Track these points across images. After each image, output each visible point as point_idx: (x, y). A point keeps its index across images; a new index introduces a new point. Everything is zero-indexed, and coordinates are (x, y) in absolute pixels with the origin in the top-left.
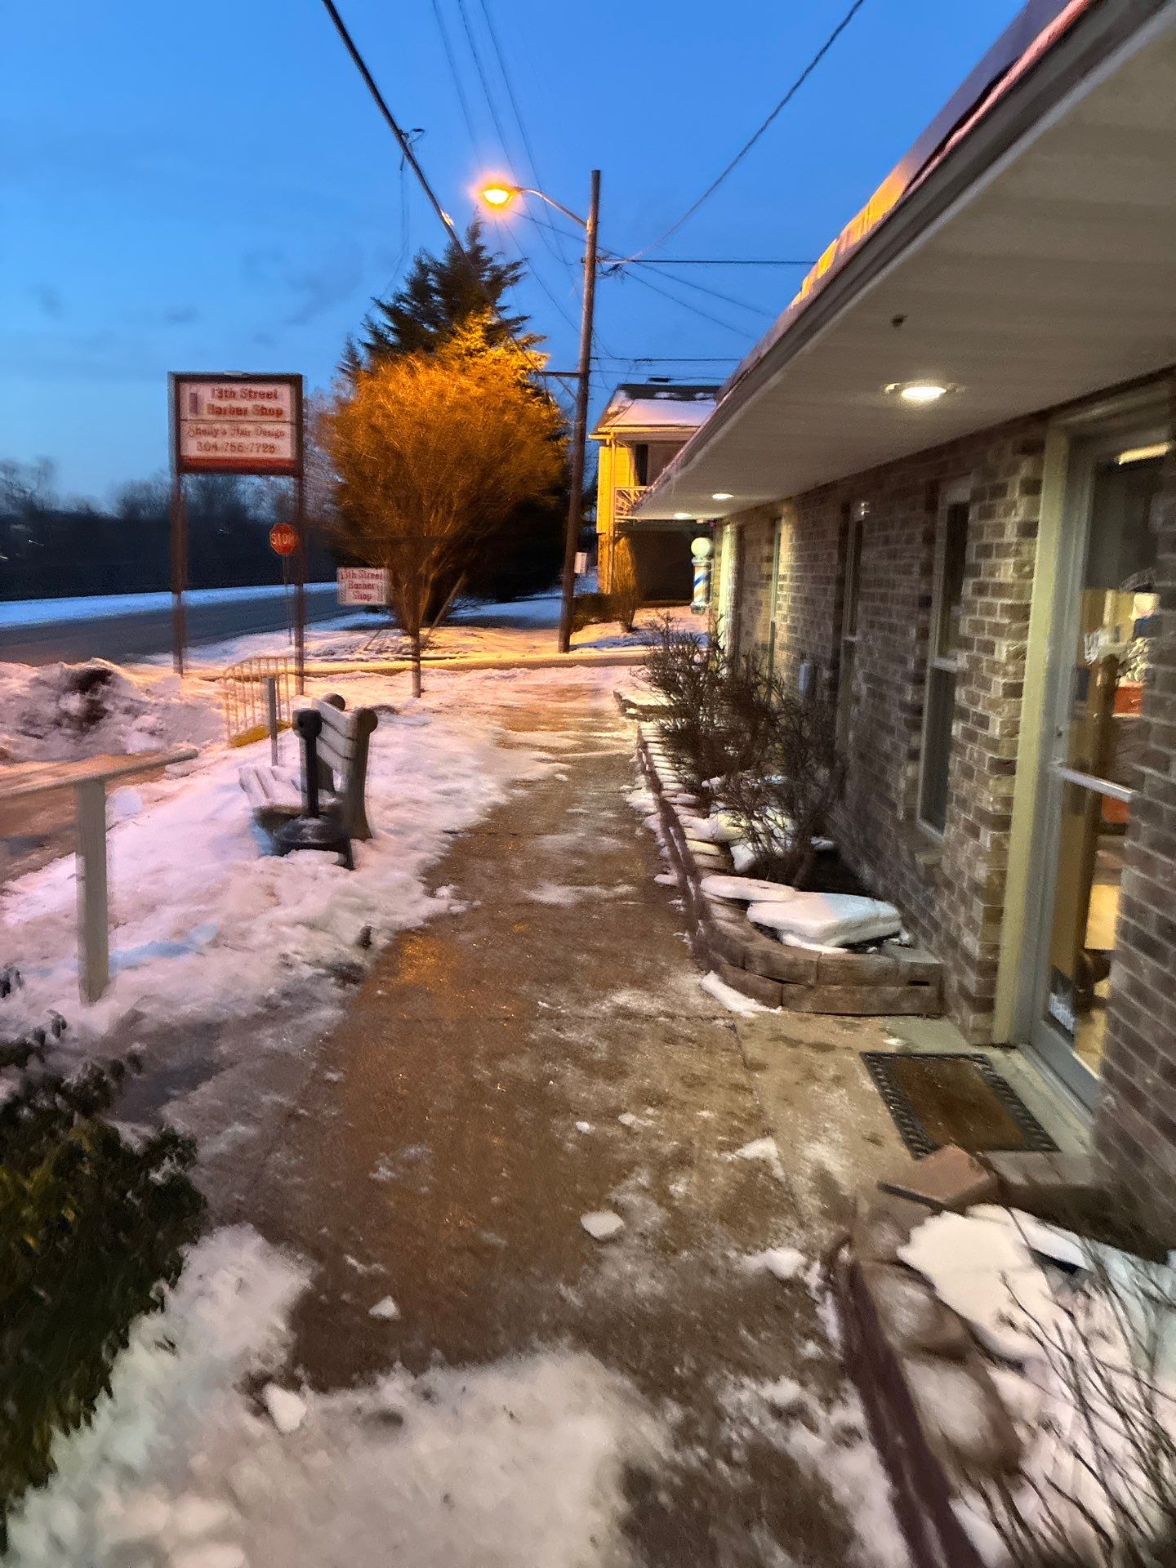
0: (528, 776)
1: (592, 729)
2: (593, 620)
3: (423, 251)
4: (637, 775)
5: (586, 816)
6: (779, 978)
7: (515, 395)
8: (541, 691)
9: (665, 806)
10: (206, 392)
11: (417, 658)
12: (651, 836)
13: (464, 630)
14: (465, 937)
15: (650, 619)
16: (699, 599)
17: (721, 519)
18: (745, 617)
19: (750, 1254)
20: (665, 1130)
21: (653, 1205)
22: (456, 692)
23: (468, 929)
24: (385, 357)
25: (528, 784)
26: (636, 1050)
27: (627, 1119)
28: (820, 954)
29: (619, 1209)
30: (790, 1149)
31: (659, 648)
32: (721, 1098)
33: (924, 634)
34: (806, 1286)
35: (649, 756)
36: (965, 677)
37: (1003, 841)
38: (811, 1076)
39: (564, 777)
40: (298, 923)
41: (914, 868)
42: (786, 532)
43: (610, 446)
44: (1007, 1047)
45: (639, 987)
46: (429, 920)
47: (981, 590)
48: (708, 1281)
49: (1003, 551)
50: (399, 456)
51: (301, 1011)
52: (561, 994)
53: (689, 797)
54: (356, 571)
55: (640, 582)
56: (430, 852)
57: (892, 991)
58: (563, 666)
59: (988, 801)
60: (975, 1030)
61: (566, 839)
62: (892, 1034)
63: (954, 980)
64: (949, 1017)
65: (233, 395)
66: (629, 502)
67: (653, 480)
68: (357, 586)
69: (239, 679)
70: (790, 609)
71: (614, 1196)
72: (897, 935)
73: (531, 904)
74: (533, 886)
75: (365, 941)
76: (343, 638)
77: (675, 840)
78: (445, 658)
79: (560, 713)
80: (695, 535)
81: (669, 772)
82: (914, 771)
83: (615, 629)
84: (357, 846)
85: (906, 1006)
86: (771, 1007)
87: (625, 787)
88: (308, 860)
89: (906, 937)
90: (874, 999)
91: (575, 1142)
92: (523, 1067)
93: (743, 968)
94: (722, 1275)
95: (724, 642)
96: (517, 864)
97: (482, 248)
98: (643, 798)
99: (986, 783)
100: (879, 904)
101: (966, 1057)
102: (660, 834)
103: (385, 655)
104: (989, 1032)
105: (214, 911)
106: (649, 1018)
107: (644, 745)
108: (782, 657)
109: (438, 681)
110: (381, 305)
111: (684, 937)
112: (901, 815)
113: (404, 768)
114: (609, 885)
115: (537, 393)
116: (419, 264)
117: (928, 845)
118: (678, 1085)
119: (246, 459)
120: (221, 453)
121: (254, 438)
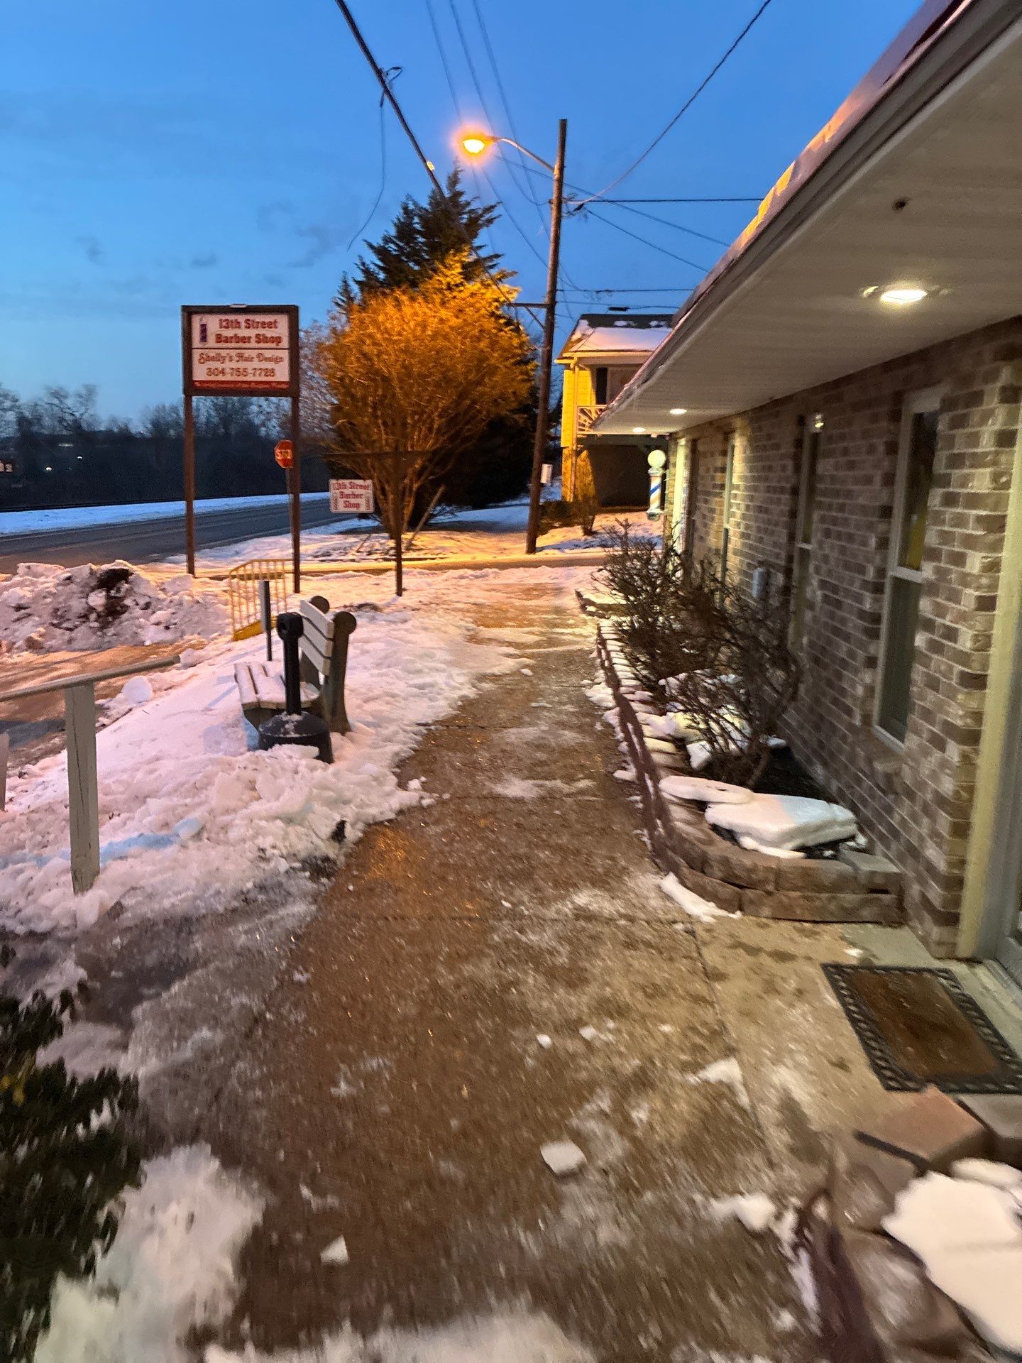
0: (496, 671)
1: (556, 626)
2: (556, 525)
3: (409, 197)
4: (597, 670)
5: (549, 710)
6: (737, 882)
7: (489, 324)
8: (510, 590)
9: (621, 701)
10: (213, 323)
11: (399, 560)
12: (610, 730)
13: (443, 534)
14: (433, 830)
15: (609, 524)
16: (654, 507)
17: (676, 433)
18: (698, 524)
19: (716, 1197)
20: (627, 1047)
21: (614, 1135)
22: (433, 591)
23: (436, 823)
24: (376, 292)
25: (495, 678)
26: (597, 955)
27: (588, 1032)
28: (778, 858)
29: (580, 1139)
30: (753, 1071)
31: (618, 551)
32: (681, 1010)
33: (884, 543)
34: (777, 1240)
35: (608, 653)
36: (931, 589)
37: (973, 756)
38: (771, 988)
39: (526, 671)
40: (277, 818)
41: (872, 774)
42: (739, 443)
43: (574, 369)
44: (972, 961)
45: (600, 888)
46: (400, 812)
47: (950, 500)
48: (674, 1230)
49: (978, 461)
50: (386, 380)
51: (274, 905)
52: (522, 894)
53: (647, 694)
54: (347, 482)
55: (598, 491)
56: (405, 743)
57: (849, 898)
58: (529, 567)
59: (956, 715)
60: (940, 943)
61: (530, 733)
62: (854, 945)
63: (915, 889)
64: (910, 927)
65: (238, 325)
66: (590, 419)
67: (612, 399)
68: (348, 496)
69: (242, 578)
70: (744, 517)
71: (574, 1122)
72: (852, 838)
73: (497, 798)
74: (499, 779)
75: (338, 834)
76: (337, 541)
77: (633, 736)
78: (426, 559)
79: (525, 610)
80: (650, 449)
81: (628, 669)
82: (874, 677)
83: (577, 533)
84: (335, 738)
85: (866, 913)
86: (729, 912)
87: (586, 682)
88: (290, 753)
89: (862, 840)
90: (832, 907)
91: (535, 1057)
92: (485, 970)
93: (703, 872)
94: (689, 1223)
95: (679, 547)
96: (482, 757)
97: (461, 194)
98: (602, 693)
99: (953, 698)
100: (835, 807)
101: (929, 971)
102: (618, 729)
103: (375, 556)
104: (954, 945)
105: (199, 804)
106: (610, 921)
107: (602, 642)
108: (733, 561)
109: (419, 580)
110: (371, 246)
111: (643, 835)
112: (857, 722)
113: (383, 662)
114: (570, 779)
115: (509, 322)
116: (406, 209)
117: (887, 753)
118: (639, 995)
119: (250, 382)
120: (228, 378)
121: (256, 364)
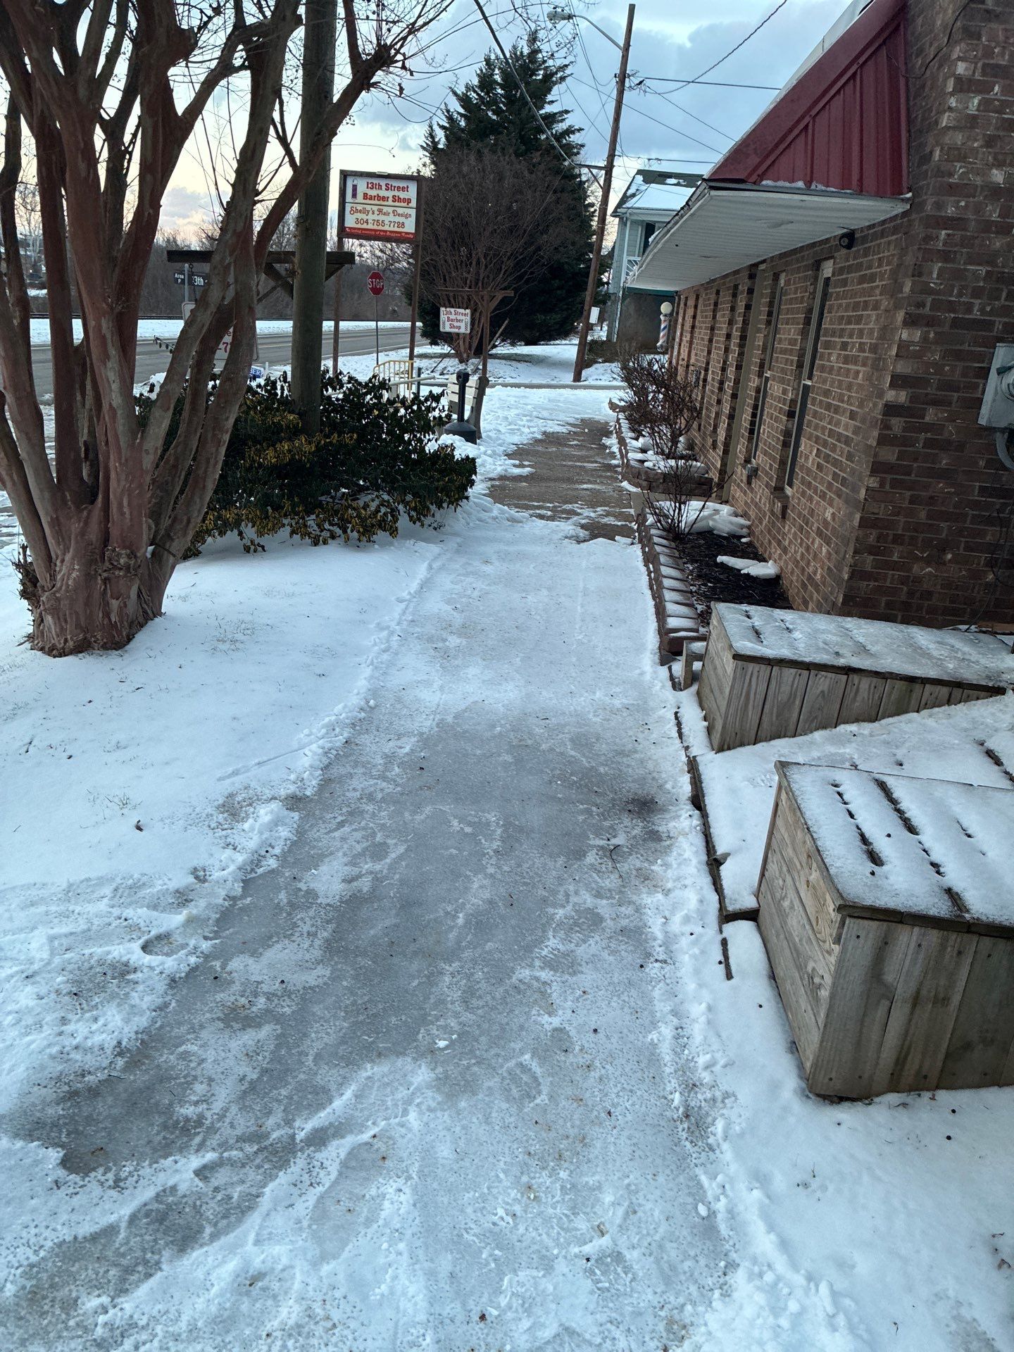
2: (600, 360)
10: (362, 185)
13: (503, 362)
43: (627, 223)
54: (452, 310)
58: (574, 389)
65: (380, 187)
68: (452, 320)
80: (663, 300)
83: (614, 368)
97: (538, 51)
119: (386, 231)
120: (370, 226)
121: (391, 218)
